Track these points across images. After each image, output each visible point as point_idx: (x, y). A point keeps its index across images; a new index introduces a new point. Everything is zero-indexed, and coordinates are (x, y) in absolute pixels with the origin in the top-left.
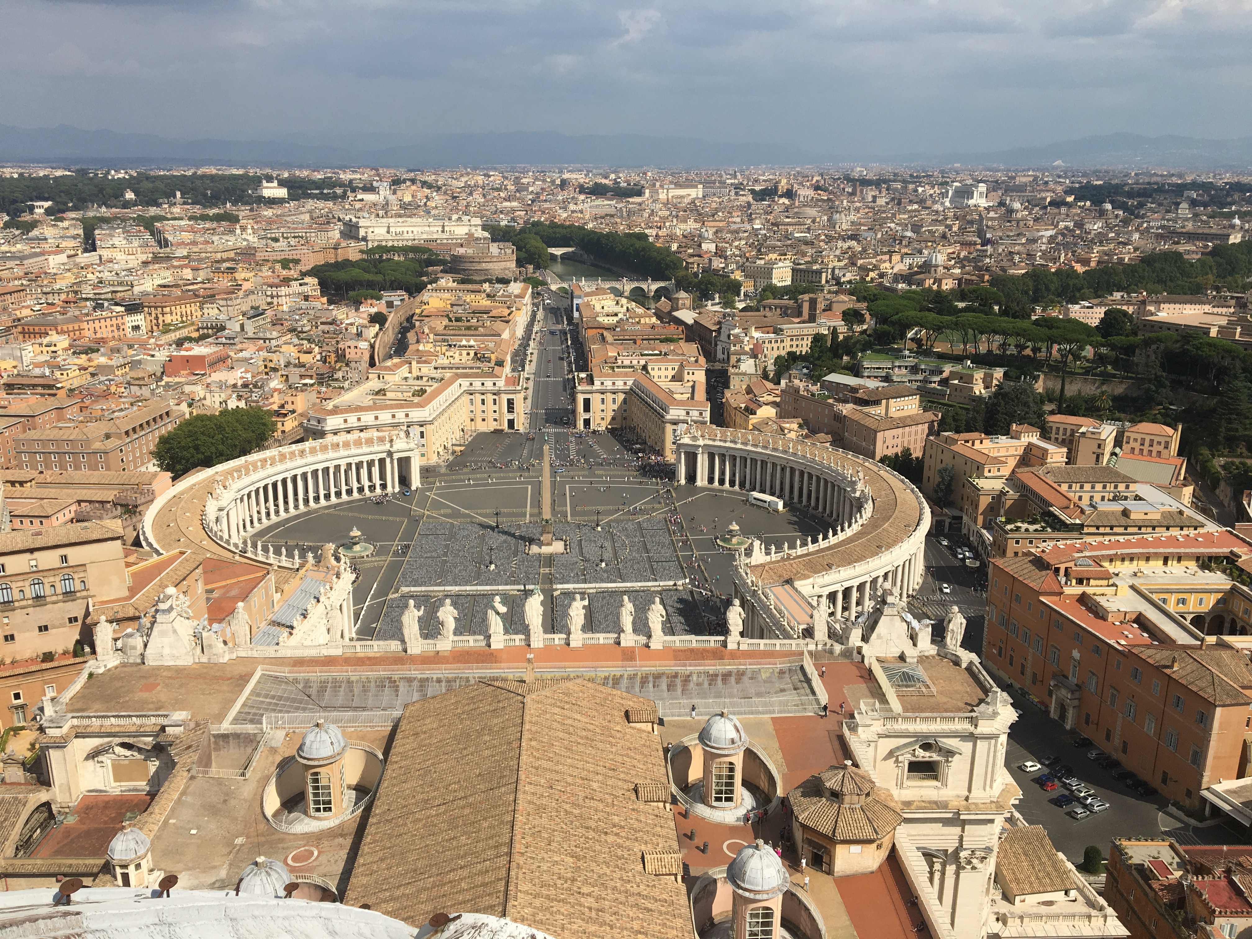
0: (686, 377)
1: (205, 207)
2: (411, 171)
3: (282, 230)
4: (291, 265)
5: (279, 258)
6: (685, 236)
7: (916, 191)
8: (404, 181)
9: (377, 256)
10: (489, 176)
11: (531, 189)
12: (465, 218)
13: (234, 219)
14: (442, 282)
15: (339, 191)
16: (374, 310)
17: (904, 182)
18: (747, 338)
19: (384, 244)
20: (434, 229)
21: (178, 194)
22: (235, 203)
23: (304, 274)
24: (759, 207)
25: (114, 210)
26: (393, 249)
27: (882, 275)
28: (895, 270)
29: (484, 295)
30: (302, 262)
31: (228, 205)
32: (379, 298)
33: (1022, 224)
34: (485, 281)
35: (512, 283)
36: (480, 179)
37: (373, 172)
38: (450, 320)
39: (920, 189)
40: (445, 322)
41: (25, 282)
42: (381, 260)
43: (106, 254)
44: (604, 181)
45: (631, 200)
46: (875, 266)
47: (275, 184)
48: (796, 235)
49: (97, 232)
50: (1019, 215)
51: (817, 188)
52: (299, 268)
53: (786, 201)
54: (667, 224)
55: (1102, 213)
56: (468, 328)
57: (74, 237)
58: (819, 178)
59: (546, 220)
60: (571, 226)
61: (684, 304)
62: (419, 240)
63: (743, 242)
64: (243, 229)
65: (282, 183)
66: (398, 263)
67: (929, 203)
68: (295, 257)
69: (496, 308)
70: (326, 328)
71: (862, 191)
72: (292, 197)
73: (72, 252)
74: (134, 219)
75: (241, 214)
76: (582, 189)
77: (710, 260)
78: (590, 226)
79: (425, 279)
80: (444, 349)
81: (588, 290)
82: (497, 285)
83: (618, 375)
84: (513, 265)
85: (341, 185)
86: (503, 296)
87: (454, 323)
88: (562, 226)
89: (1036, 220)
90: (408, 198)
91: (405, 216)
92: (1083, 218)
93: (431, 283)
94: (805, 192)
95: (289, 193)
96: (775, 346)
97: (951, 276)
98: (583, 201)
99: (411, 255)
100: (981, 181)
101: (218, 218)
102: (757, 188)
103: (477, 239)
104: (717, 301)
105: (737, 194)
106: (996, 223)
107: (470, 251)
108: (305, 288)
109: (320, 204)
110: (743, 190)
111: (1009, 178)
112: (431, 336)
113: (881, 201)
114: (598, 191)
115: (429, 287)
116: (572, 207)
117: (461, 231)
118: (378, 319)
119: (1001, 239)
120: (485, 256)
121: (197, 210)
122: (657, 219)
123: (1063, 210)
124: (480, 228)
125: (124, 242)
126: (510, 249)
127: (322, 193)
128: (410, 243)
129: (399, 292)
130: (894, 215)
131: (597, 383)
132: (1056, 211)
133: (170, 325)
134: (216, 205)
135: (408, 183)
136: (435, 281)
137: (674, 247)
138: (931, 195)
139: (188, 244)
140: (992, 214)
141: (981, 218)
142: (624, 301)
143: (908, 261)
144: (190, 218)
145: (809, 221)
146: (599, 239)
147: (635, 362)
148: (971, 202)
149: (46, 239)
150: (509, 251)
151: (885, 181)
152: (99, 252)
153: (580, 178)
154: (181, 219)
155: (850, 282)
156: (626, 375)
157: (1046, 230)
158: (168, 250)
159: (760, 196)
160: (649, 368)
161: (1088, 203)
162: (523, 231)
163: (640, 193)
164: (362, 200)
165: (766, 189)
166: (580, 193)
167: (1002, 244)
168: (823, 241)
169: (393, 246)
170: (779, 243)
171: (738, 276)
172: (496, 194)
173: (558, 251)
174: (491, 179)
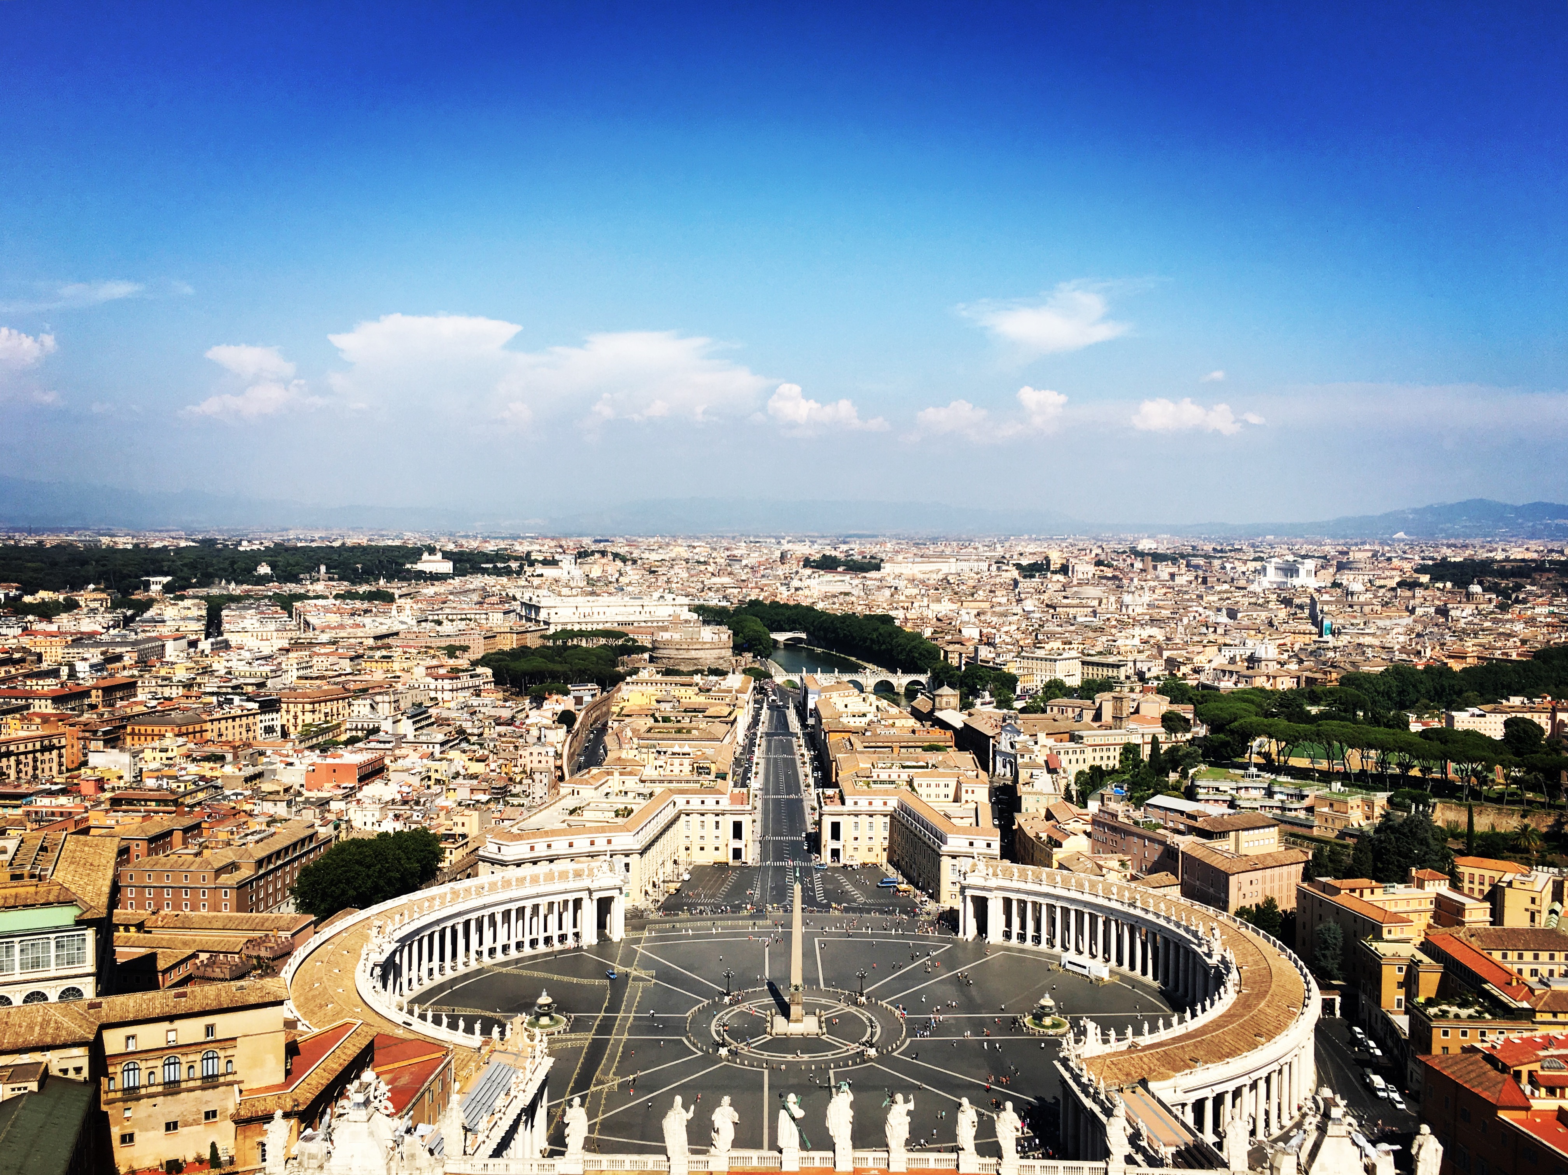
0: (964, 797)
1: (353, 583)
2: (600, 541)
3: (448, 611)
4: (457, 653)
5: (443, 644)
6: (938, 620)
7: (1223, 568)
8: (593, 553)
9: (560, 643)
10: (694, 547)
11: (744, 562)
12: (669, 597)
13: (389, 598)
14: (644, 675)
15: (514, 565)
16: (560, 709)
17: (1206, 556)
18: (1036, 748)
19: (569, 627)
20: (631, 610)
21: (323, 569)
22: (390, 579)
23: (475, 663)
24: (1026, 585)
25: (246, 587)
26: (581, 634)
27: (1197, 671)
28: (1214, 665)
29: (697, 688)
30: (471, 651)
31: (382, 582)
32: (566, 693)
33: (1367, 609)
34: (696, 672)
35: (730, 675)
36: (683, 552)
37: (553, 544)
38: (656, 720)
39: (1228, 566)
40: (650, 722)
41: (136, 673)
42: (565, 647)
43: (234, 639)
44: (834, 553)
45: (867, 575)
46: (1188, 659)
47: (439, 556)
48: (1079, 619)
49: (224, 613)
50: (1362, 599)
51: (1099, 563)
52: (466, 655)
53: (1060, 577)
54: (916, 605)
55: (1469, 596)
56: (679, 731)
57: (198, 620)
58: (1099, 551)
59: (766, 598)
60: (798, 606)
61: (948, 703)
62: (612, 623)
63: (1014, 627)
64: (400, 609)
65: (447, 556)
66: (587, 650)
67: (1242, 583)
68: (462, 643)
69: (712, 705)
70: (502, 729)
71: (1155, 568)
72: (458, 572)
73: (194, 637)
74: (270, 598)
75: (397, 593)
76: (807, 563)
77: (976, 650)
78: (819, 606)
79: (620, 669)
80: (652, 756)
81: (825, 684)
82: (711, 678)
83: (876, 793)
84: (728, 653)
85: (516, 559)
86: (720, 691)
87: (661, 724)
88: (786, 606)
89: (1385, 604)
90: (596, 573)
91: (593, 593)
92: (1445, 605)
93: (630, 675)
94: (1084, 569)
95: (454, 568)
96: (1074, 758)
97: (1288, 672)
98: (809, 577)
99: (603, 641)
100: (1304, 557)
101: (371, 597)
102: (1025, 562)
103: (686, 621)
104: (988, 698)
105: (999, 569)
106: (1333, 608)
107: (677, 637)
108: (477, 681)
109: (490, 580)
110: (1008, 564)
111: (1341, 553)
112: (635, 740)
113: (1180, 580)
114: (827, 564)
115: (628, 679)
116: (796, 583)
117: (663, 612)
118: (566, 718)
119: (1344, 628)
120: (693, 643)
121: (344, 586)
122: (903, 598)
123: (1419, 592)
124: (687, 608)
125: (257, 624)
126: (725, 634)
127: (495, 567)
128: (600, 627)
129: (589, 686)
130: (1200, 597)
131: (849, 801)
132: (1408, 594)
133: (310, 725)
134: (367, 582)
135: (597, 555)
136: (635, 671)
137: (928, 633)
138: (1244, 573)
139: (334, 628)
140: (1326, 597)
141: (1313, 602)
142: (872, 698)
143: (1228, 653)
144: (337, 597)
145: (1095, 603)
146: (832, 622)
147: (894, 777)
148: (1296, 582)
149: (163, 621)
150: (724, 637)
151: (1183, 556)
152: (226, 636)
153: (803, 550)
154: (325, 597)
155: (1157, 678)
156: (886, 793)
157: (1400, 617)
158: (310, 634)
159: (1030, 571)
160: (915, 785)
161: (1449, 585)
162: (737, 611)
163: (878, 568)
164: (542, 575)
165: (1036, 564)
166: (805, 566)
167: (1346, 634)
168: (1115, 627)
169: (580, 630)
170: (1059, 629)
171: (1012, 668)
172: (702, 568)
173: (781, 637)
174: (697, 550)
